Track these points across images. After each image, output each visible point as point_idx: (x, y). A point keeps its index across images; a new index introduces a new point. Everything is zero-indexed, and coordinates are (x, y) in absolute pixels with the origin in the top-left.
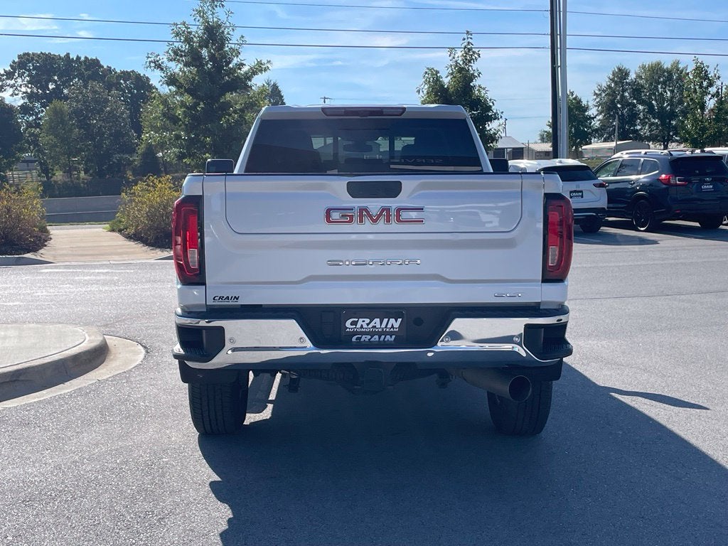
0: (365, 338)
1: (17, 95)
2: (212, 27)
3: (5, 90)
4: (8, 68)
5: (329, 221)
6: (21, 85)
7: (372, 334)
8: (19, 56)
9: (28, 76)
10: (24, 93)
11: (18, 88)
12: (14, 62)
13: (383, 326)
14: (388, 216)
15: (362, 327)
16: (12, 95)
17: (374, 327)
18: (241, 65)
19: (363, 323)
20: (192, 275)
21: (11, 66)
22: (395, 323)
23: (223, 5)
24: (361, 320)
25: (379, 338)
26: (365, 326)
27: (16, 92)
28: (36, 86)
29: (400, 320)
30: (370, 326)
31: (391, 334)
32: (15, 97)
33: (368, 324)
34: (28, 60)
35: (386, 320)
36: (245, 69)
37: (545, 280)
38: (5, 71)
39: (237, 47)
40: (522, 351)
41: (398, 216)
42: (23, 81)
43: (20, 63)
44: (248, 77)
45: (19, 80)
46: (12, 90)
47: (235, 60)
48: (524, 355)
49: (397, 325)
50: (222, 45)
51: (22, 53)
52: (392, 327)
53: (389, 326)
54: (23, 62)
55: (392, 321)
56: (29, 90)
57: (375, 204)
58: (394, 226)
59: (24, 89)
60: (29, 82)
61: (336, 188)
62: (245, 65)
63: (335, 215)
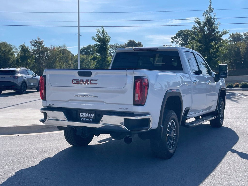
0: (84, 119)
1: (178, 44)
2: (209, 19)
3: (174, 43)
4: (175, 36)
5: (73, 83)
6: (179, 41)
7: (86, 118)
8: (179, 31)
9: (181, 38)
10: (180, 43)
11: (178, 42)
12: (177, 33)
13: (89, 116)
14: (88, 82)
15: (84, 116)
16: (176, 44)
17: (87, 116)
18: (218, 32)
19: (84, 114)
20: (44, 98)
21: (176, 35)
22: (92, 115)
23: (213, 12)
24: (83, 114)
25: (88, 119)
26: (85, 116)
27: (177, 43)
28: (183, 41)
29: (94, 114)
30: (86, 116)
31: (91, 118)
32: (177, 45)
33: (85, 115)
34: (181, 33)
35: (90, 114)
36: (219, 33)
37: (134, 105)
38: (174, 37)
39: (217, 25)
40: (124, 127)
41: (90, 82)
42: (180, 39)
43: (179, 34)
44: (221, 36)
45: (178, 39)
46: (176, 42)
47: (217, 30)
48: (124, 128)
49: (93, 116)
50: (212, 25)
51: (180, 30)
52: (92, 116)
53: (91, 116)
54: (180, 34)
55: (92, 114)
56: (181, 42)
57: (85, 78)
58: (90, 85)
59: (180, 42)
60: (181, 40)
61: (75, 74)
62: (219, 32)
63: (75, 81)
